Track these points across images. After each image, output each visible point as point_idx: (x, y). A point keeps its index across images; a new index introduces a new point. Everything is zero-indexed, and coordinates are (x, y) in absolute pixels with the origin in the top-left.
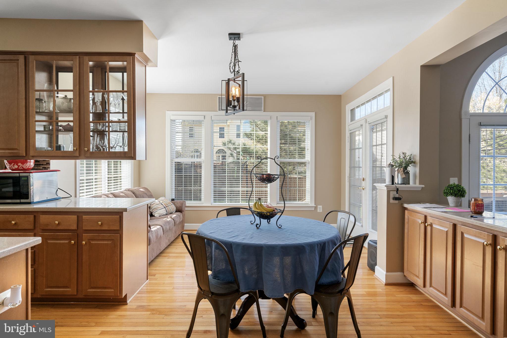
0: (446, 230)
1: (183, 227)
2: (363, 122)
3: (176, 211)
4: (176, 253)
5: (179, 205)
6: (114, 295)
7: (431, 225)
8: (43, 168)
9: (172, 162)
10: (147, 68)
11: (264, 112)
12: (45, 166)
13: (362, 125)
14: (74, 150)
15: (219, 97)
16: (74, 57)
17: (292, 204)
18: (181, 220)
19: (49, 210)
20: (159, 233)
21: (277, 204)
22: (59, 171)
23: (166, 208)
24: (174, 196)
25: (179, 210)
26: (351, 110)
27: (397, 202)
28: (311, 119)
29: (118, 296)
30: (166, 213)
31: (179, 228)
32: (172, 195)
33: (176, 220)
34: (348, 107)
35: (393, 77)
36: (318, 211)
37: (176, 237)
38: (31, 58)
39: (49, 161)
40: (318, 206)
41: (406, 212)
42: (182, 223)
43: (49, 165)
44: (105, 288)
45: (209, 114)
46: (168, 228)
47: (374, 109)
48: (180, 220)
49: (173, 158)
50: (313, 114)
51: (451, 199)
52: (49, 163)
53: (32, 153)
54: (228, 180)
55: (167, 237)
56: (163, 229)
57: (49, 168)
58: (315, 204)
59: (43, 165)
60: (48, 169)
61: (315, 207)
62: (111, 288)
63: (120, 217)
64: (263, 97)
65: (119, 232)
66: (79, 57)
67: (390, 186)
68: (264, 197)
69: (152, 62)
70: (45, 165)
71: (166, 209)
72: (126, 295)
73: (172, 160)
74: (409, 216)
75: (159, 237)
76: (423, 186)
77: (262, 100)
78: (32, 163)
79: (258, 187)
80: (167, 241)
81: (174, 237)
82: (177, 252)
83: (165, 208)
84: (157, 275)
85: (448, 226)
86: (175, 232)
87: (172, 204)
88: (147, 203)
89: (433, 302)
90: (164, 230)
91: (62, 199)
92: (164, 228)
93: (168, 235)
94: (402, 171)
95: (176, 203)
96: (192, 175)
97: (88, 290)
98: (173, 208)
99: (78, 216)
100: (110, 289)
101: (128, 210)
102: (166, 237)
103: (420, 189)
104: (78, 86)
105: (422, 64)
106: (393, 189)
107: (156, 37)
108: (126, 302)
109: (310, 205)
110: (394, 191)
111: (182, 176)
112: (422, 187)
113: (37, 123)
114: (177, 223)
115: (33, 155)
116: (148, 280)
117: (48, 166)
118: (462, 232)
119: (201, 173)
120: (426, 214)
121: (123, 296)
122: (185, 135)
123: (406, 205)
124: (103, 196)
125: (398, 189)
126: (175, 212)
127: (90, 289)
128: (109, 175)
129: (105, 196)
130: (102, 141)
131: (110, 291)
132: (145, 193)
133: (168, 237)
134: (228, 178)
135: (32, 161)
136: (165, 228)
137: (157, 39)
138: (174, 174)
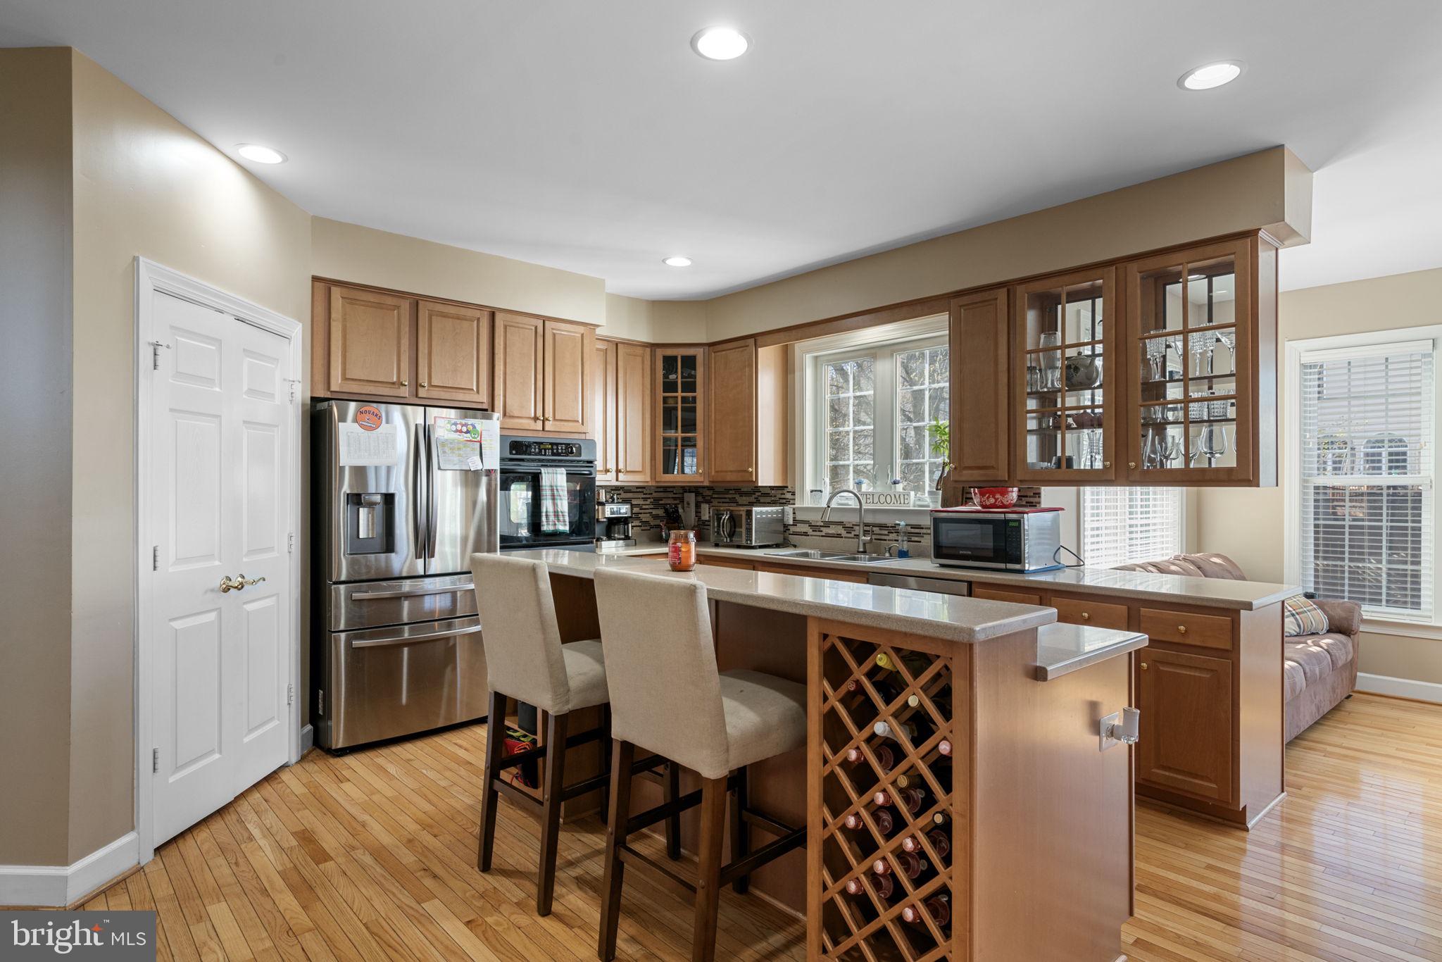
1: (1353, 679)
3: (1329, 631)
4: (1345, 748)
5: (1339, 613)
6: (1217, 798)
8: (1027, 502)
9: (1305, 487)
10: (1280, 251)
12: (1031, 500)
14: (1104, 466)
16: (1106, 270)
18: (1350, 657)
19: (1068, 589)
20: (1297, 680)
22: (1062, 509)
23: (1297, 616)
24: (1312, 585)
25: (1340, 628)
29: (1228, 803)
30: (1298, 631)
31: (1342, 680)
32: (1304, 581)
33: (1336, 655)
37: (1336, 703)
38: (1020, 289)
39: (1039, 489)
42: (1352, 667)
43: (1040, 497)
44: (1196, 776)
46: (1317, 672)
48: (1347, 656)
49: (1310, 475)
52: (1039, 494)
53: (1020, 475)
55: (1313, 698)
56: (1305, 673)
57: (1039, 503)
59: (1027, 496)
60: (1038, 505)
62: (1211, 781)
63: (1233, 621)
65: (1231, 653)
66: (1116, 268)
69: (1298, 235)
70: (1030, 497)
71: (1296, 619)
72: (1245, 807)
73: (1304, 482)
75: (1297, 692)
78: (1014, 494)
80: (1314, 708)
81: (1331, 702)
82: (1347, 745)
83: (1293, 615)
84: (1303, 789)
86: (1334, 690)
87: (1315, 606)
88: (1282, 599)
90: (1309, 675)
91: (1066, 570)
92: (1307, 670)
93: (1314, 693)
95: (1325, 607)
96: (1381, 529)
97: (1153, 770)
98: (1318, 618)
99: (1128, 608)
100: (1207, 782)
101: (1254, 608)
102: (1311, 696)
104: (1114, 331)
107: (1309, 169)
108: (1244, 823)
111: (1343, 527)
113: (1028, 415)
114: (1340, 663)
115: (1023, 479)
116: (1283, 794)
117: (1036, 500)
119: (1419, 522)
121: (1241, 807)
122: (1354, 406)
124: (1138, 569)
126: (1324, 631)
127: (1158, 768)
128: (1132, 519)
129: (1141, 569)
130: (1164, 445)
131: (1208, 787)
132: (1227, 570)
133: (1315, 698)
135: (1016, 489)
136: (1310, 670)
137: (1311, 171)
138: (1312, 522)
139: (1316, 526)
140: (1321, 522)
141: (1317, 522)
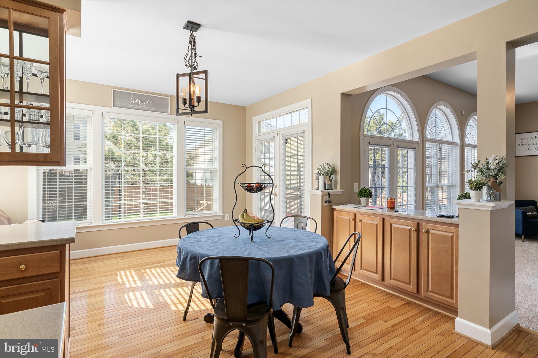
0: (377, 223)
2: (275, 135)
7: (361, 221)
11: (170, 114)
13: (274, 137)
15: (113, 90)
17: (200, 214)
21: (185, 215)
24: (41, 217)
26: (258, 122)
27: (327, 204)
28: (219, 127)
32: (38, 215)
34: (255, 119)
35: (312, 98)
36: (226, 219)
40: (226, 214)
41: (335, 212)
45: (98, 110)
47: (288, 124)
50: (221, 122)
51: (363, 200)
54: (125, 192)
58: (223, 213)
61: (223, 215)
63: (61, 252)
64: (169, 98)
65: (57, 275)
67: (324, 192)
68: (170, 209)
74: (338, 216)
76: (343, 190)
77: (168, 101)
79: (161, 198)
84: (76, 328)
85: (378, 220)
89: (359, 281)
94: (327, 179)
96: (72, 188)
103: (341, 193)
105: (342, 92)
106: (326, 194)
109: (218, 214)
110: (326, 195)
111: (56, 188)
112: (343, 192)
118: (391, 223)
119: (87, 184)
120: (355, 212)
123: (335, 207)
125: (329, 194)
132: (3, 216)
134: (124, 190)
138: (42, 187)
139: (44, 188)
140: (46, 186)
141: (44, 186)
